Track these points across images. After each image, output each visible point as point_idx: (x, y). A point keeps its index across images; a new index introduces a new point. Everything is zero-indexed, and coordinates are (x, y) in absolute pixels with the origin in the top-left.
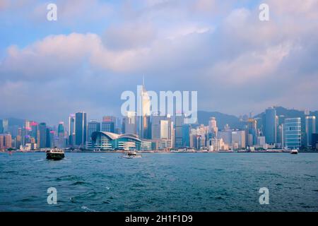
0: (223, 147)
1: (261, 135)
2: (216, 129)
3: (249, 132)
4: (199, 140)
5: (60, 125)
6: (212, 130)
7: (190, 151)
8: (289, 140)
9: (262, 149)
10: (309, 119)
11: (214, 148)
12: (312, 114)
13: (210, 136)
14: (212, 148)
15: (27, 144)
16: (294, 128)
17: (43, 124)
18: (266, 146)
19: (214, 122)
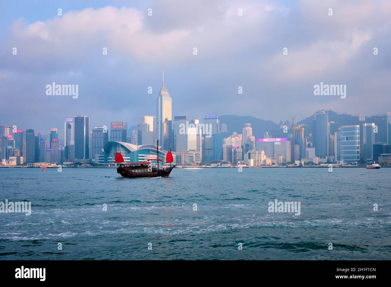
0: (265, 161)
1: (309, 146)
2: (253, 139)
3: (295, 142)
4: (235, 152)
5: (53, 133)
6: (249, 140)
7: (226, 165)
8: (345, 153)
9: (313, 164)
10: (367, 127)
11: (255, 162)
12: (369, 120)
13: (247, 147)
14: (252, 162)
15: (11, 158)
16: (352, 138)
17: (31, 131)
18: (316, 160)
19: (249, 129)
